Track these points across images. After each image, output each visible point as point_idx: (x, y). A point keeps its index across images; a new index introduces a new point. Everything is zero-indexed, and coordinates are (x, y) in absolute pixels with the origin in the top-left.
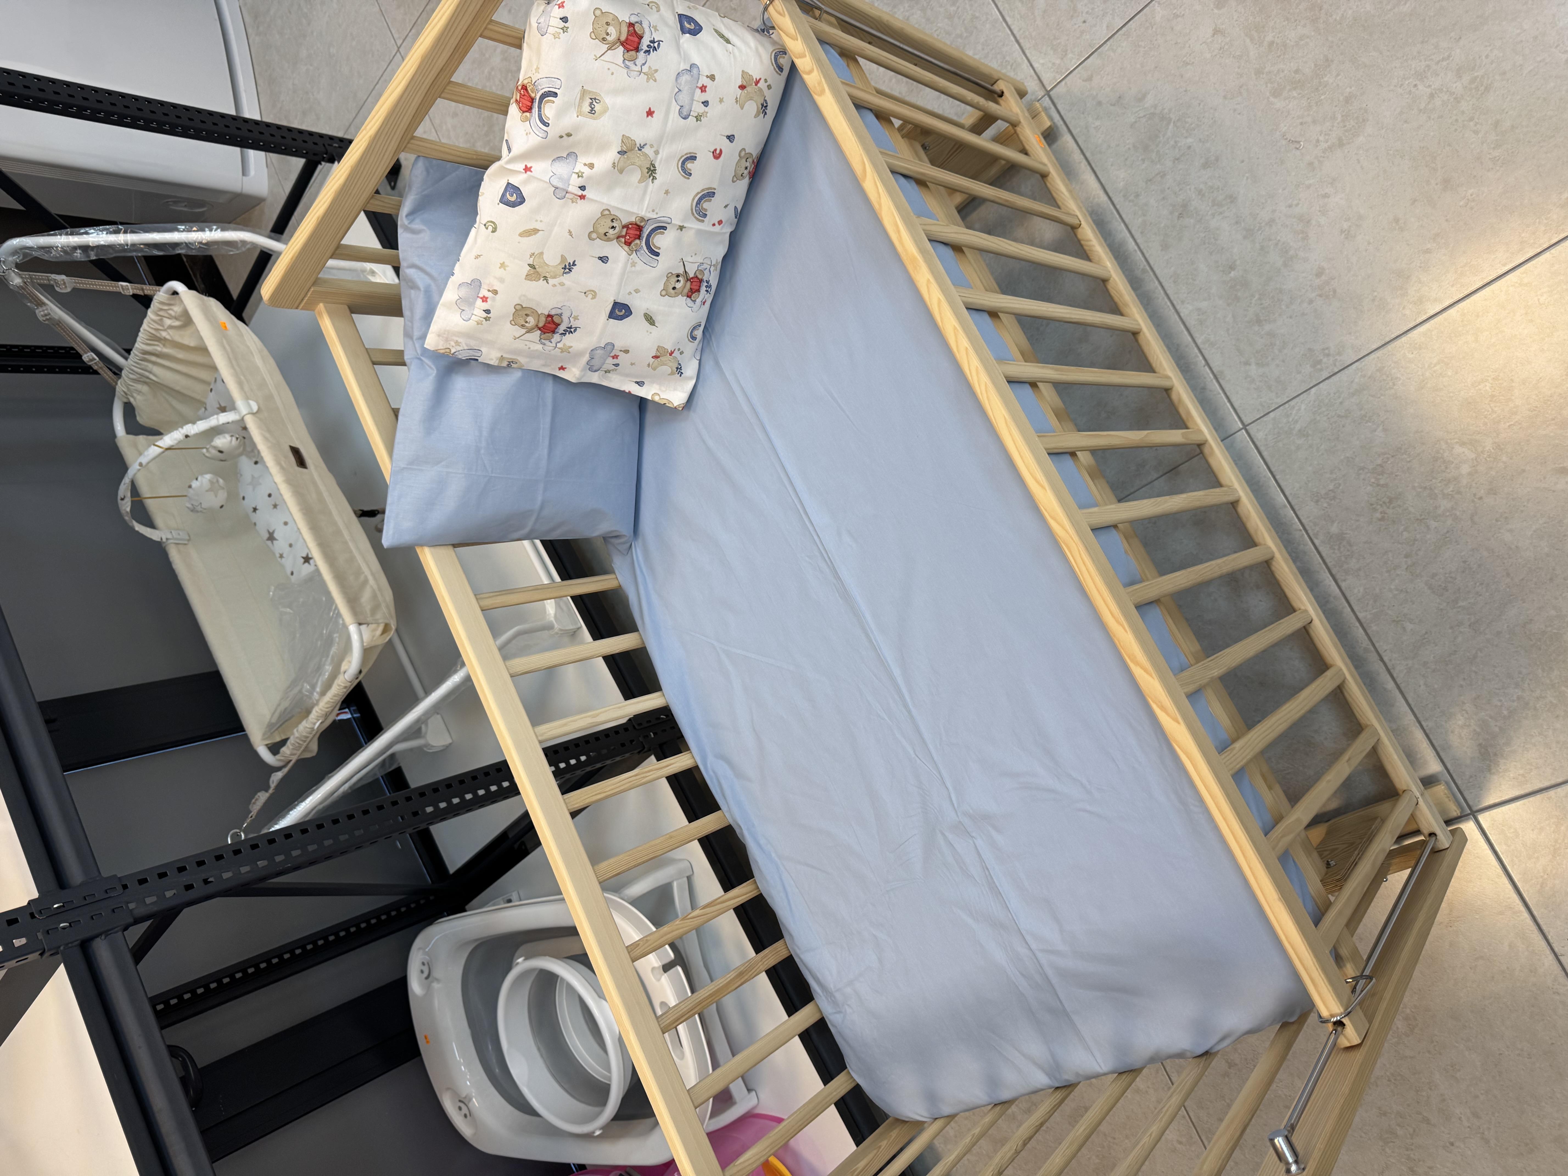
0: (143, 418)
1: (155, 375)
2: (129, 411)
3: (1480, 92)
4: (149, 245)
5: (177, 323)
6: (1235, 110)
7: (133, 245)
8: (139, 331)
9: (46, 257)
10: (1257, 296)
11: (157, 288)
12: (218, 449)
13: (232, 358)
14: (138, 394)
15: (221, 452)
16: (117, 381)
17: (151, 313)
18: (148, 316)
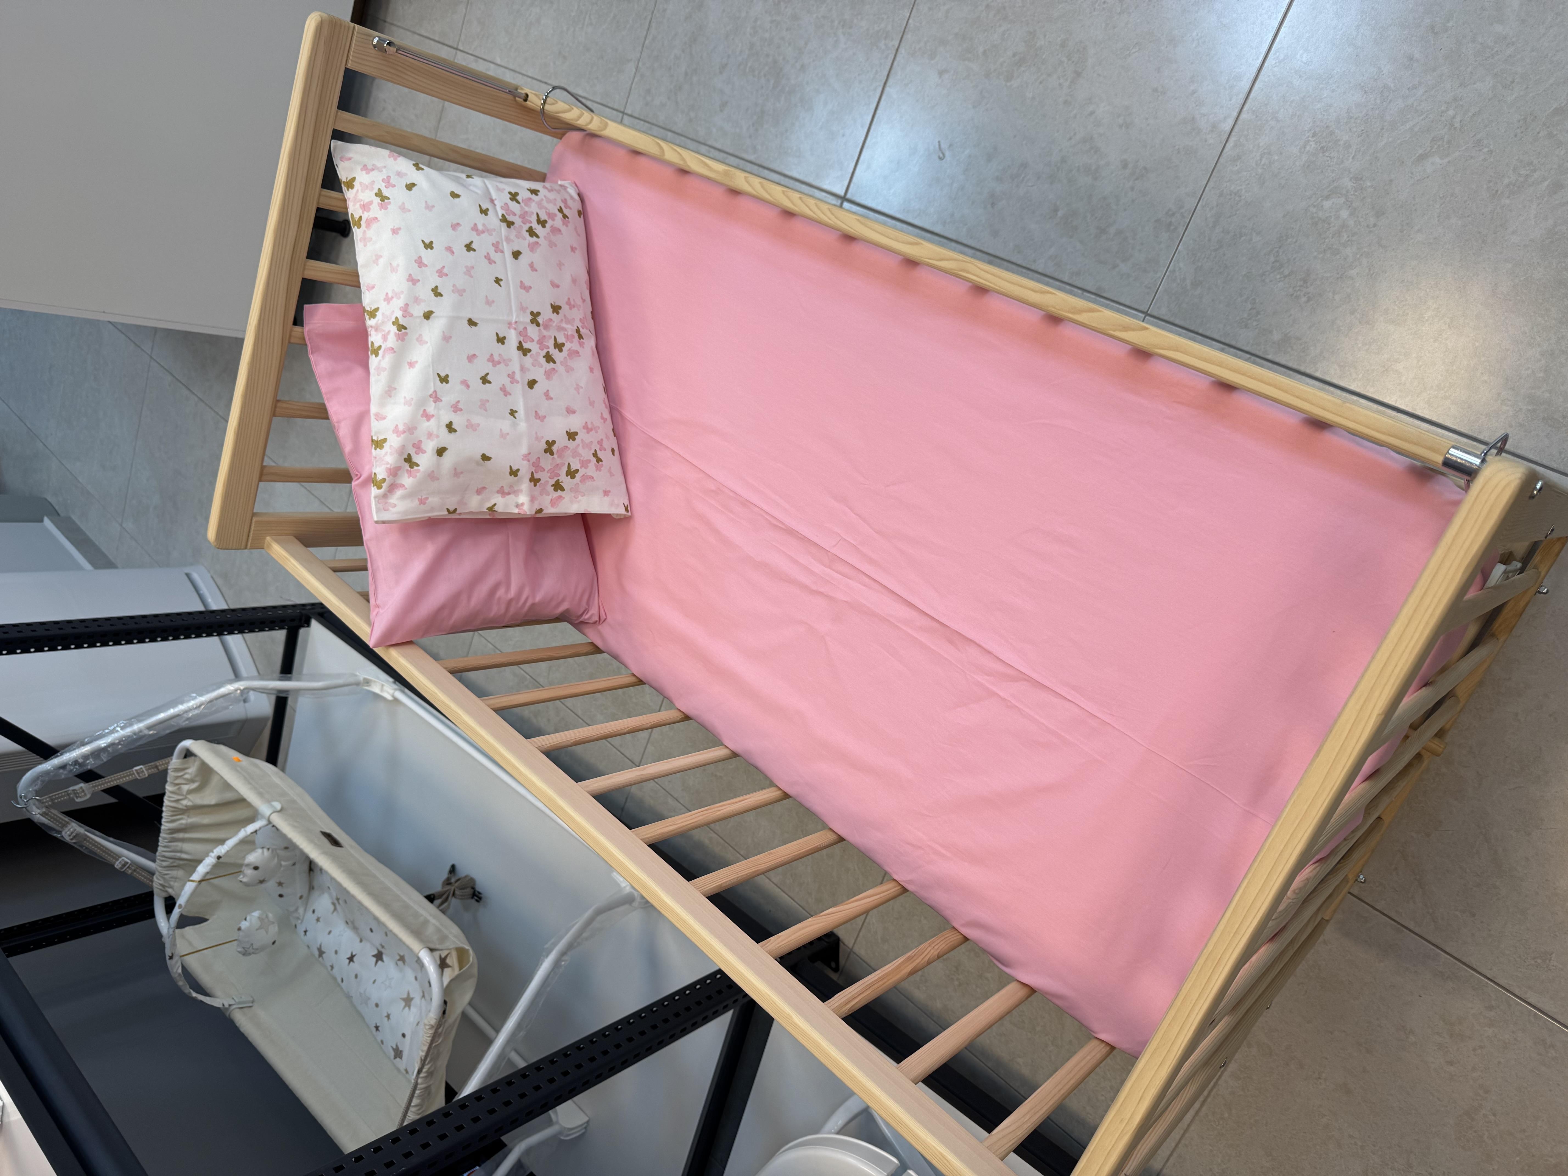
2: (170, 905)
10: (1089, 215)
11: (168, 757)
12: (252, 866)
13: (249, 779)
14: (175, 881)
15: (256, 868)
16: (153, 878)
17: (169, 786)
18: (166, 791)
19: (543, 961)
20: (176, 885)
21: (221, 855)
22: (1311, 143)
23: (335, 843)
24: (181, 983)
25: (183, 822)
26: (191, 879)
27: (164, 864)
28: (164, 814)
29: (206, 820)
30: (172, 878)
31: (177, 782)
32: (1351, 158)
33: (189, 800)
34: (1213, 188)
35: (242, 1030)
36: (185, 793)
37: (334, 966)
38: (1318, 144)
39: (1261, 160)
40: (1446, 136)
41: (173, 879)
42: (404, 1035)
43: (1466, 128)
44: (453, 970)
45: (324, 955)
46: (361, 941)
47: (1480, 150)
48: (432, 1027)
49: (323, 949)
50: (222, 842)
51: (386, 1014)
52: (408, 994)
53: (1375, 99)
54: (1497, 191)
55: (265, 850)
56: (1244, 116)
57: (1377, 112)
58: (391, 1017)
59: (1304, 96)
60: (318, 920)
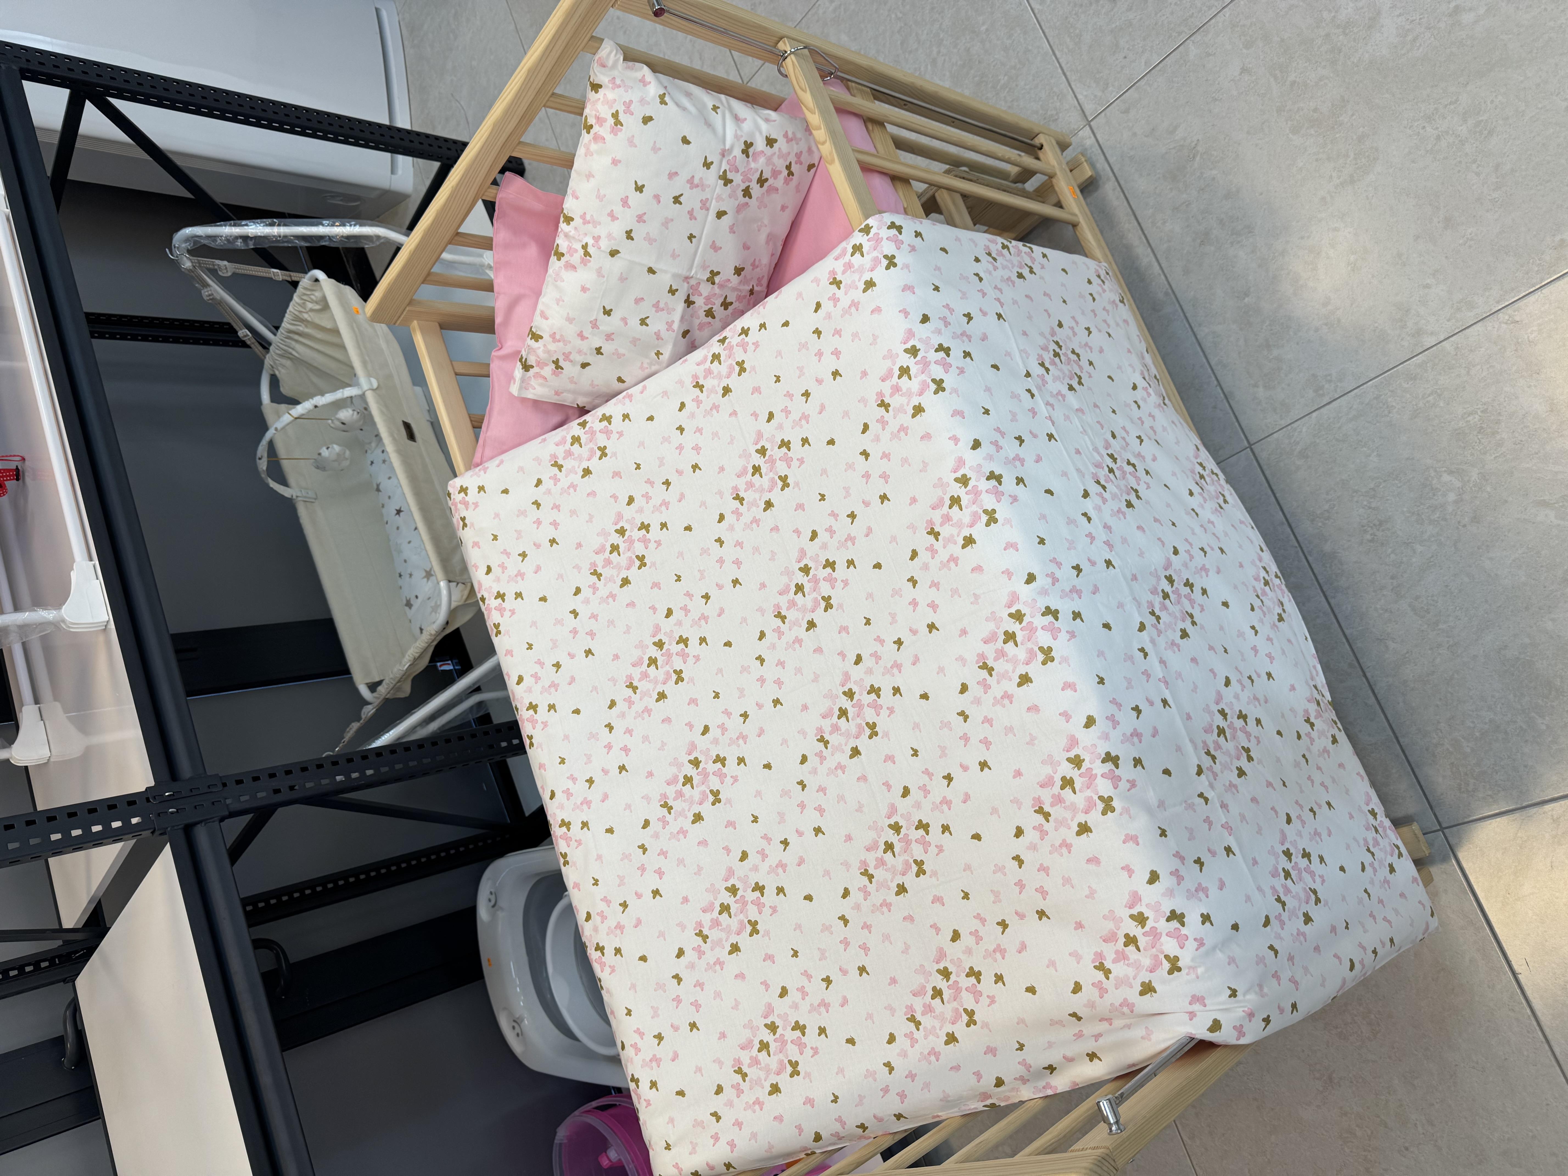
0: (285, 390)
1: (297, 352)
2: (274, 382)
3: (1483, 136)
4: (298, 237)
5: (317, 307)
6: (1257, 145)
7: (285, 237)
8: (285, 312)
9: (212, 245)
10: (1268, 323)
11: (302, 275)
12: (341, 421)
13: (359, 340)
14: (283, 368)
15: (343, 424)
16: (266, 354)
17: (296, 297)
18: (294, 299)
21: (318, 404)
23: (411, 436)
25: (301, 328)
29: (319, 335)
31: (305, 297)
32: (1494, 456)
33: (310, 316)
34: (1376, 385)
35: (301, 523)
36: (307, 309)
37: (384, 506)
42: (417, 597)
45: (380, 492)
48: (431, 635)
49: (381, 487)
51: (410, 572)
56: (1447, 344)
57: (1546, 435)
59: (1505, 371)
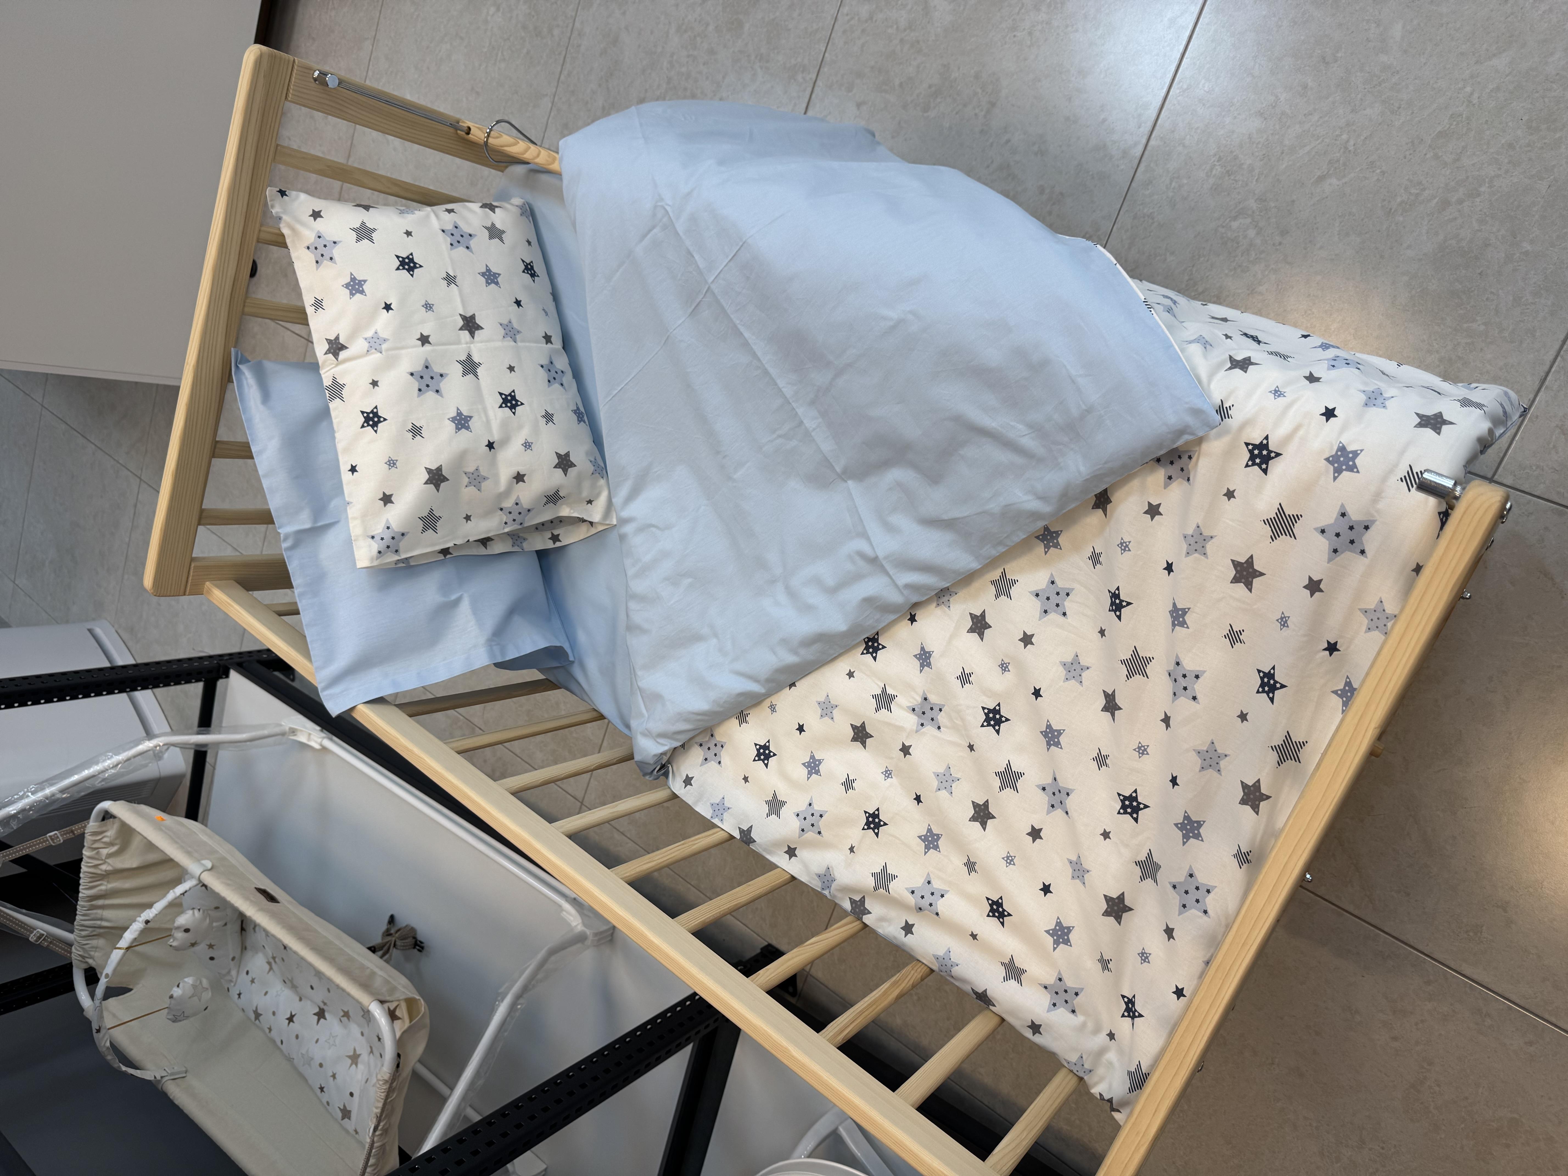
2: (91, 976)
11: (85, 822)
12: (183, 929)
13: (175, 838)
14: (96, 951)
15: (187, 931)
16: (71, 949)
17: (86, 851)
18: (84, 857)
19: (499, 1006)
20: (97, 955)
21: (148, 919)
22: (1217, 167)
23: (272, 899)
24: (109, 1058)
25: (103, 888)
26: (117, 946)
27: (84, 933)
28: (81, 881)
29: (127, 884)
30: (92, 947)
31: (94, 846)
32: (1254, 181)
33: (109, 864)
34: (1127, 211)
35: (176, 1102)
36: (104, 858)
37: (272, 1028)
38: (1224, 168)
39: (1171, 184)
40: (1341, 159)
41: (94, 949)
42: (352, 1094)
43: (1359, 151)
44: (404, 1022)
45: (261, 1018)
46: (301, 1000)
47: (1373, 171)
48: (386, 1082)
49: (259, 1011)
50: (150, 906)
51: (331, 1074)
52: (355, 1050)
53: (1274, 125)
54: (1391, 209)
55: (196, 911)
56: (1152, 143)
57: (1277, 137)
58: (336, 1076)
59: (1208, 123)
60: (253, 981)
